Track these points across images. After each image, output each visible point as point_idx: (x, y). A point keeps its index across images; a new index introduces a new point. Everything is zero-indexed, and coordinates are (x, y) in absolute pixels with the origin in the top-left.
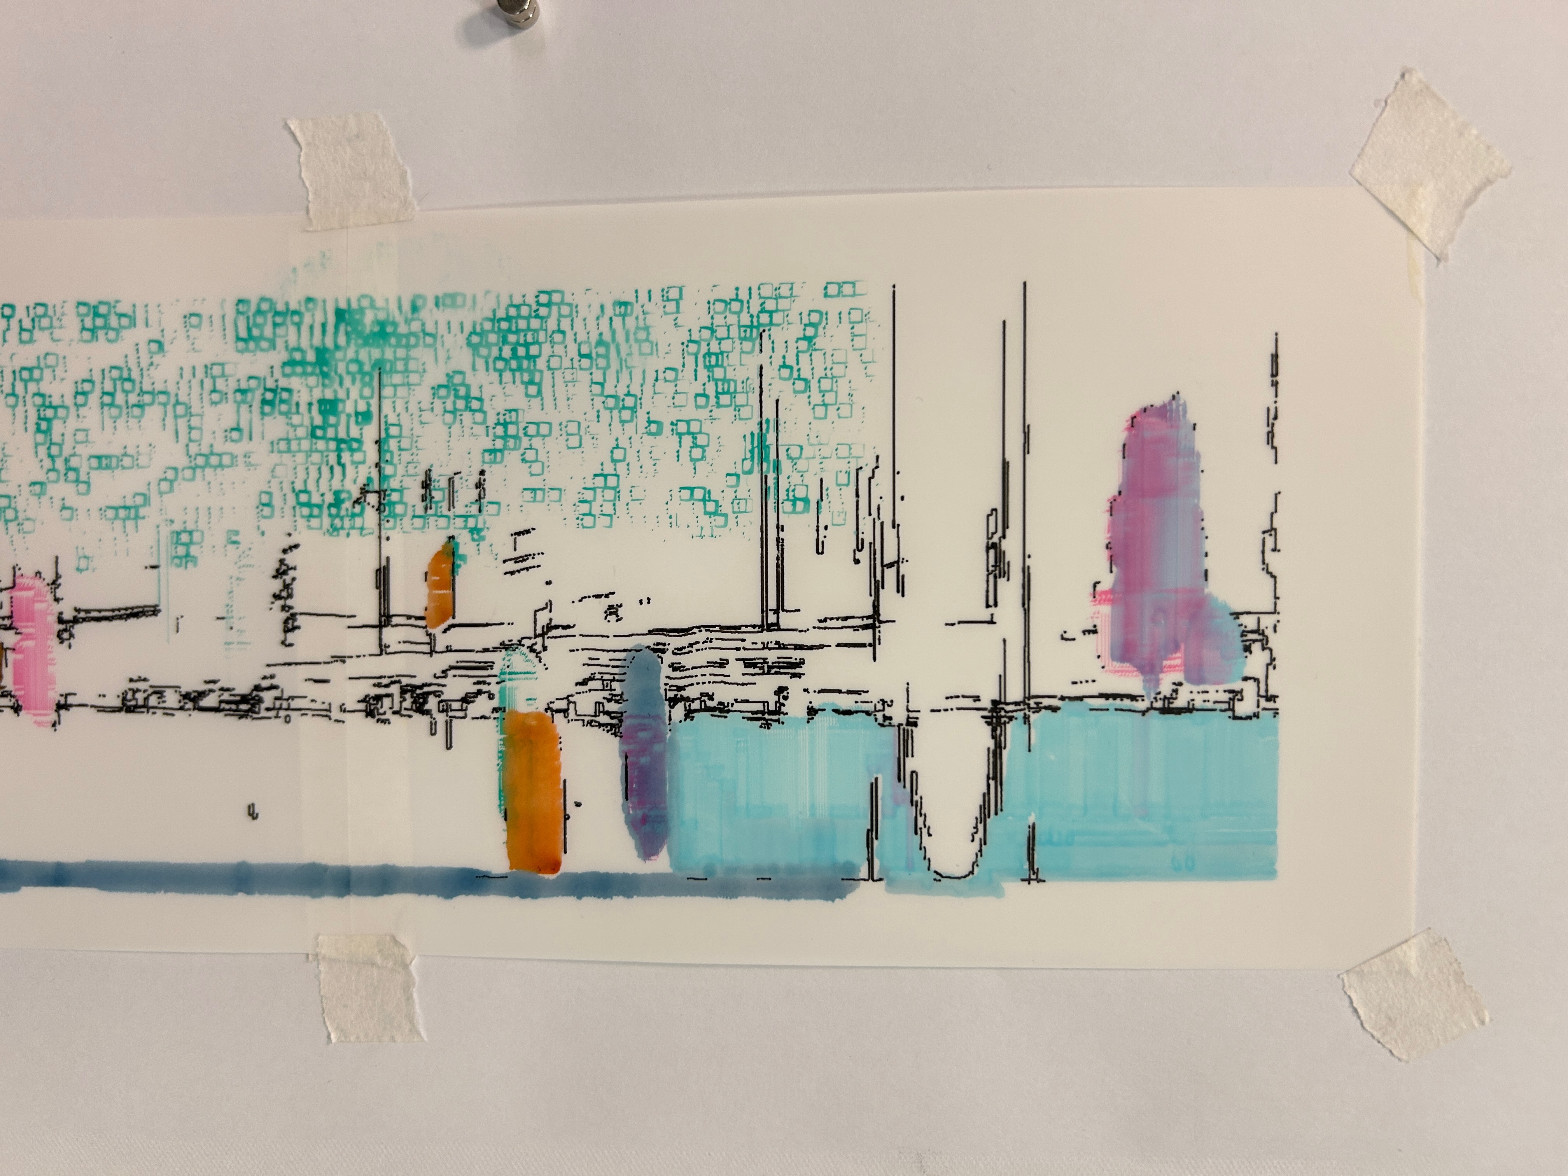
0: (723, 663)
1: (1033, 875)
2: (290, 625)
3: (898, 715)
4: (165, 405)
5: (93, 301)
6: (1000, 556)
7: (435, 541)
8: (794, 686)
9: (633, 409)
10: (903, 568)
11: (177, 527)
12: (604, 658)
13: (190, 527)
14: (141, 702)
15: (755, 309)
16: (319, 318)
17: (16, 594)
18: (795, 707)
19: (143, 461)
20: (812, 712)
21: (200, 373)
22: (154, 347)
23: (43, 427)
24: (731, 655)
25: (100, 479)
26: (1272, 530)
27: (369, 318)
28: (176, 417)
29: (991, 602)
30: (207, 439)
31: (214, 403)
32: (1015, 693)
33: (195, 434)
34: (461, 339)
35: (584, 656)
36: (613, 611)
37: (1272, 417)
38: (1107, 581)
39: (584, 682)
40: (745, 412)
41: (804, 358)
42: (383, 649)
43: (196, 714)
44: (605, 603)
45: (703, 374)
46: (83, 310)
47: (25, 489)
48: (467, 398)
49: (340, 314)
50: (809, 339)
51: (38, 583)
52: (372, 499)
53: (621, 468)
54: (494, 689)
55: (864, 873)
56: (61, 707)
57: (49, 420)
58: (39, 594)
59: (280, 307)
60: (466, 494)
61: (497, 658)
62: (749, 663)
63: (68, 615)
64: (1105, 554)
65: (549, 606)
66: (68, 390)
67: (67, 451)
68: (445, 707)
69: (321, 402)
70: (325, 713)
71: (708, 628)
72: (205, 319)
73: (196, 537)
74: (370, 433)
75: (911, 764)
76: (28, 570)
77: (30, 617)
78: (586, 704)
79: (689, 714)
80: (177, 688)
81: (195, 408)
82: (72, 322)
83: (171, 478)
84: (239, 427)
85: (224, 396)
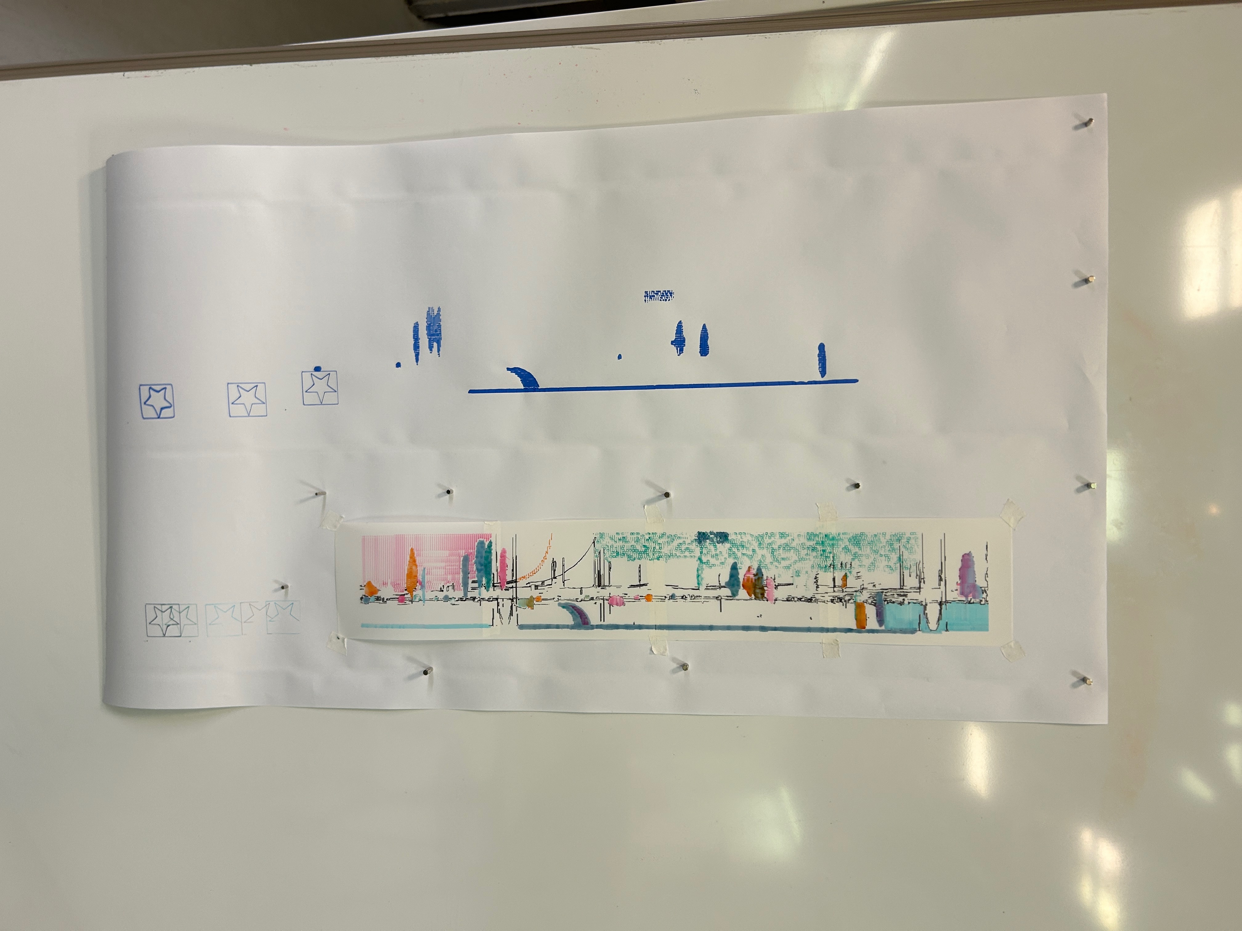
0: (894, 595)
1: (947, 630)
2: (817, 587)
3: (924, 604)
4: (794, 550)
5: (782, 532)
6: (941, 577)
7: (843, 573)
8: (906, 599)
9: (877, 552)
10: (925, 579)
11: (797, 570)
12: (873, 594)
13: (799, 570)
14: (790, 599)
15: (898, 536)
16: (822, 536)
17: (767, 581)
18: (906, 602)
19: (790, 559)
20: (909, 603)
21: (800, 544)
22: (792, 540)
23: (772, 553)
24: (895, 593)
25: (782, 562)
26: (987, 574)
27: (831, 536)
28: (796, 552)
29: (940, 585)
30: (802, 556)
31: (803, 550)
32: (944, 600)
33: (800, 555)
34: (847, 540)
35: (869, 593)
36: (874, 586)
37: (986, 555)
38: (959, 582)
39: (869, 598)
40: (897, 553)
41: (907, 545)
42: (834, 591)
43: (800, 602)
44: (873, 584)
45: (889, 546)
46: (780, 534)
47: (769, 563)
48: (849, 550)
49: (826, 536)
50: (908, 542)
51: (771, 579)
52: (832, 566)
53: (875, 562)
54: (854, 598)
55: (918, 630)
56: (776, 600)
57: (773, 552)
58: (771, 581)
59: (815, 534)
60: (848, 566)
61: (854, 593)
62: (898, 595)
63: (776, 585)
64: (958, 577)
65: (863, 585)
66: (777, 547)
67: (777, 557)
68: (845, 601)
69: (822, 550)
70: (824, 602)
71: (891, 589)
72: (801, 536)
73: (800, 572)
74: (831, 555)
75: (926, 612)
76: (769, 577)
77: (770, 585)
78: (870, 601)
79: (888, 603)
80: (797, 597)
81: (800, 550)
82: (778, 536)
83: (795, 562)
84: (807, 554)
85: (805, 549)
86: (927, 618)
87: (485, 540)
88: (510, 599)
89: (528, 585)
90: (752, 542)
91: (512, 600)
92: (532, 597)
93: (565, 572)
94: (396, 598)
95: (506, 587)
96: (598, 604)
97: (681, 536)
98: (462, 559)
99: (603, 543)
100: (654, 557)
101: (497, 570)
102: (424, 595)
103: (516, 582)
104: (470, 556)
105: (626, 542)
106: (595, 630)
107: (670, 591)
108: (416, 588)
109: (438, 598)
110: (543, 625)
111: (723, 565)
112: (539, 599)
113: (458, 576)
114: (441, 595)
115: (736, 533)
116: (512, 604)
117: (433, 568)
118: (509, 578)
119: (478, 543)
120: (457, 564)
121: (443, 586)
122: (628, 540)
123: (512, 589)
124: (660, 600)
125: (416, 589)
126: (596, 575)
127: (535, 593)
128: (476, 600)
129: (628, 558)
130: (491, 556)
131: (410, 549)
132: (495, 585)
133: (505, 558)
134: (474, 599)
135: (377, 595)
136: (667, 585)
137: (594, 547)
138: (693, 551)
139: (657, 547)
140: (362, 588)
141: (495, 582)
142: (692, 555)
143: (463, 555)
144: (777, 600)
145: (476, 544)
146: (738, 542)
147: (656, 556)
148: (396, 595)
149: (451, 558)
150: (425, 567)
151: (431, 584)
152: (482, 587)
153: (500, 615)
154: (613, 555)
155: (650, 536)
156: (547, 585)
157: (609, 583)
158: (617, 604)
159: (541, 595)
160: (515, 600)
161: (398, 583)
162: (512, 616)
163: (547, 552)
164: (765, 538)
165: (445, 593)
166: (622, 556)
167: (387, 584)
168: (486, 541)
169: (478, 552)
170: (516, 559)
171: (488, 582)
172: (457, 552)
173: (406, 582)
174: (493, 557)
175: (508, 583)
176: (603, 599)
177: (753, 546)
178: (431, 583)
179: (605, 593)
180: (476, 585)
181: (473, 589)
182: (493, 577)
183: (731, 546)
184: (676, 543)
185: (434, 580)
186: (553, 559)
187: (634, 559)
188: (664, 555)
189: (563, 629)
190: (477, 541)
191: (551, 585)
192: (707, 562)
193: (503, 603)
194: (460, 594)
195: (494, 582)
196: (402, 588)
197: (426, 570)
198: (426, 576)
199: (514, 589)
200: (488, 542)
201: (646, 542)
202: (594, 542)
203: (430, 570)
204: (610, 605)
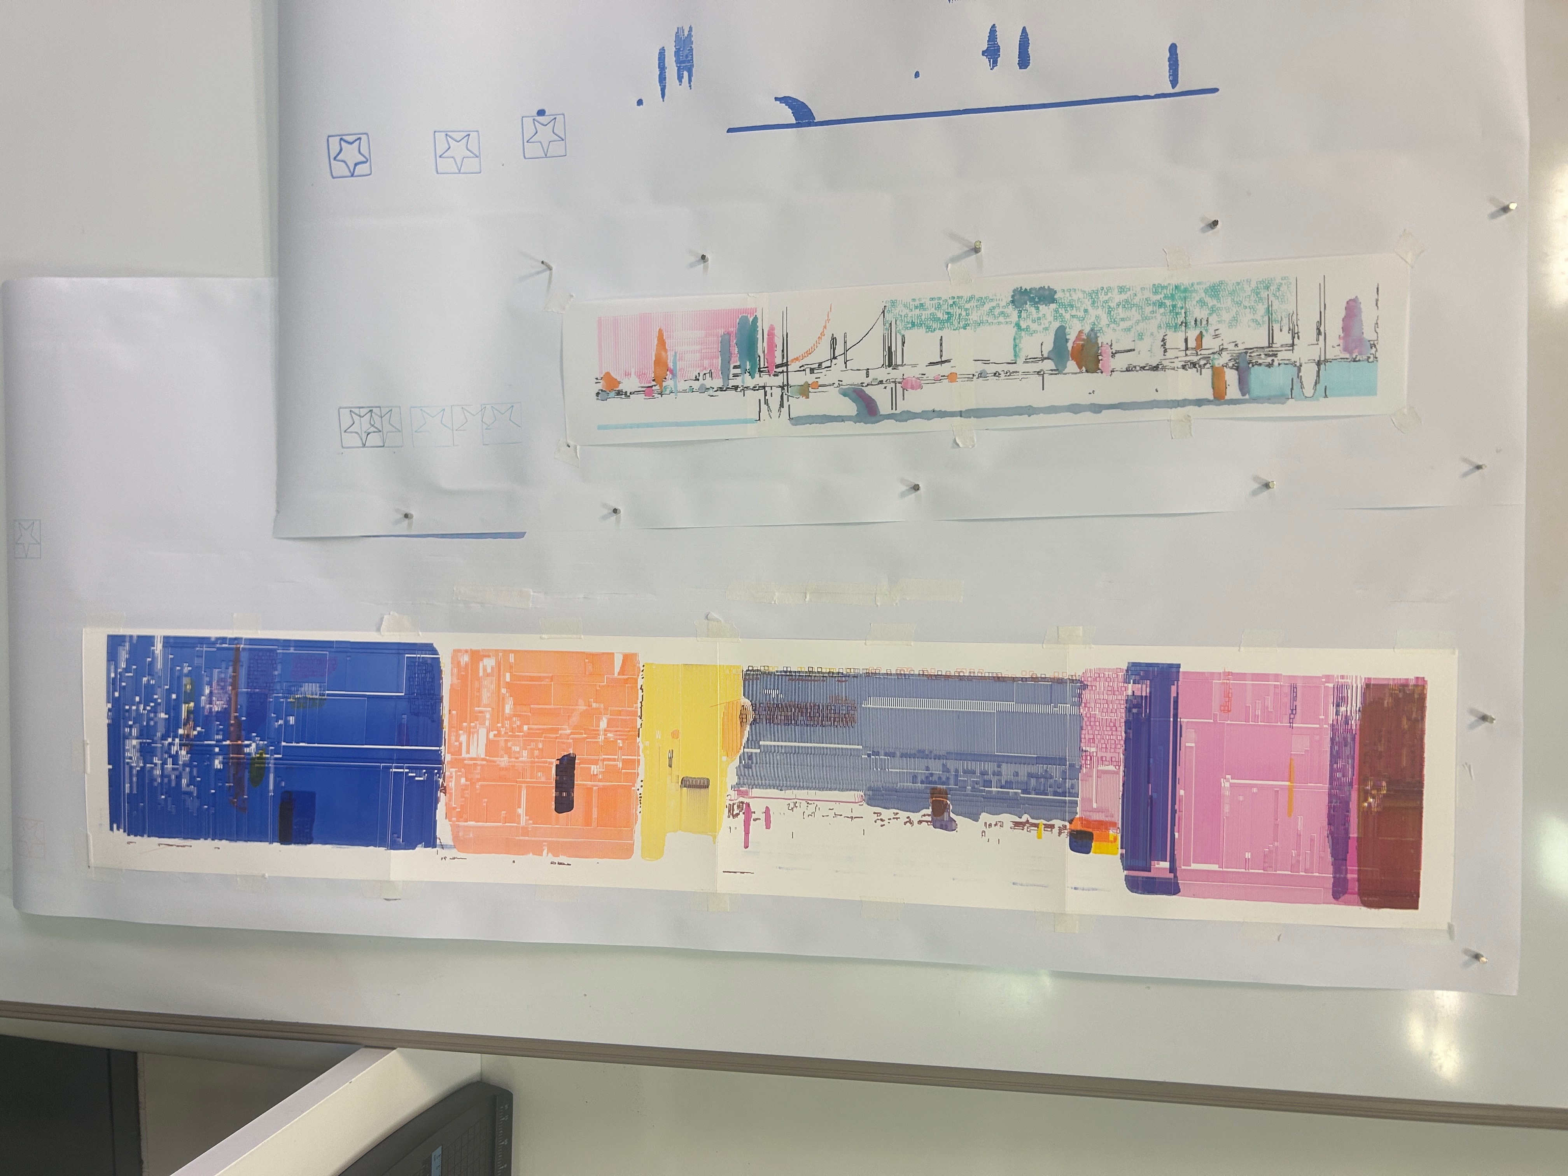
0: (1260, 355)
1: (1326, 396)
2: (1165, 351)
3: (1298, 364)
4: (1136, 307)
5: (1121, 286)
6: (1320, 330)
7: (1197, 332)
8: (1275, 359)
9: (1240, 304)
10: (1299, 334)
11: (1139, 332)
12: (1234, 355)
13: (1142, 332)
14: (1131, 369)
15: (1267, 282)
16: (1171, 288)
17: (1103, 348)
18: (1276, 363)
19: (1131, 319)
20: (1279, 364)
21: (1144, 300)
22: (1134, 295)
23: (1109, 313)
24: (1262, 353)
25: (1121, 323)
26: (1377, 324)
27: (1182, 287)
28: (1139, 309)
29: (1318, 340)
30: (1146, 313)
31: (1148, 306)
32: (1322, 359)
33: (1143, 313)
34: (1203, 291)
35: (1230, 355)
36: (1236, 345)
37: (1377, 300)
38: (1342, 335)
39: (1230, 360)
40: (1265, 303)
41: (1278, 293)
42: (1186, 355)
43: (1144, 371)
44: (1235, 343)
45: (1256, 296)
46: (1119, 288)
47: (1105, 326)
48: (1204, 303)
49: (1176, 286)
50: (1279, 289)
51: (1107, 346)
52: (1184, 324)
53: (1238, 316)
54: (1211, 362)
55: (1290, 397)
56: (1112, 371)
57: (1110, 311)
58: (1108, 348)
59: (1162, 285)
60: (1204, 322)
61: (1212, 356)
62: (1266, 355)
63: (1114, 352)
64: (1341, 330)
65: (1223, 344)
66: (1115, 305)
67: (1114, 317)
68: (1200, 366)
69: (1172, 305)
70: (1174, 369)
71: (1257, 348)
72: (1146, 289)
73: (1144, 334)
74: (1183, 311)
75: (1300, 374)
76: (1105, 343)
77: (1106, 353)
78: (1230, 364)
79: (1253, 366)
80: (1139, 366)
81: (1143, 307)
82: (1116, 290)
83: (1138, 323)
84: (1153, 311)
85: (1150, 304)
86: (1302, 383)
87: (749, 316)
88: (780, 387)
89: (802, 369)
90: (1083, 300)
91: (782, 387)
92: (806, 382)
93: (847, 351)
94: (642, 391)
95: (775, 372)
96: (889, 389)
97: (994, 297)
98: (720, 339)
99: (895, 312)
100: (959, 325)
101: (764, 352)
102: (676, 386)
103: (787, 365)
104: (730, 335)
105: (925, 310)
106: (885, 421)
107: (980, 367)
108: (667, 377)
109: (693, 389)
111: (1047, 331)
112: (816, 385)
113: (717, 361)
114: (696, 385)
115: (1064, 290)
116: (783, 393)
117: (686, 352)
118: (778, 361)
119: (740, 319)
120: (715, 346)
121: (699, 373)
122: (926, 307)
123: (782, 374)
124: (966, 379)
125: (665, 378)
126: (886, 353)
127: (810, 378)
128: (739, 390)
129: (927, 329)
130: (756, 334)
131: (658, 329)
132: (761, 370)
133: (773, 336)
134: (736, 388)
135: (617, 389)
136: (975, 360)
137: (884, 318)
138: (1009, 315)
139: (964, 313)
140: (598, 381)
141: (762, 366)
142: (1008, 320)
143: (722, 334)
144: (1114, 371)
145: (737, 320)
146: (1065, 302)
147: (961, 324)
148: (642, 387)
149: (706, 339)
150: (676, 351)
151: (684, 372)
152: (746, 373)
153: (769, 407)
154: (908, 326)
155: (955, 300)
156: (825, 368)
157: (903, 362)
158: (912, 388)
159: (818, 380)
160: (786, 388)
161: (643, 373)
162: (783, 407)
163: (825, 327)
164: (1099, 294)
165: (701, 382)
166: (919, 328)
167: (630, 375)
168: (751, 317)
169: (741, 330)
170: (787, 337)
171: (753, 366)
172: (714, 331)
173: (653, 371)
174: (760, 336)
175: (778, 366)
176: (895, 381)
177: (1084, 305)
178: (684, 370)
179: (896, 374)
180: (738, 371)
181: (735, 375)
182: (759, 360)
183: (1058, 307)
184: (987, 307)
185: (687, 368)
186: (833, 334)
187: (934, 330)
188: (972, 322)
189: (844, 422)
190: (738, 317)
191: (830, 367)
192: (1027, 329)
193: (771, 391)
194: (718, 382)
195: (760, 366)
196: (649, 379)
197: (678, 355)
198: (678, 362)
199: (785, 374)
200: (752, 318)
201: (949, 308)
202: (883, 312)
203: (683, 355)
204: (903, 390)
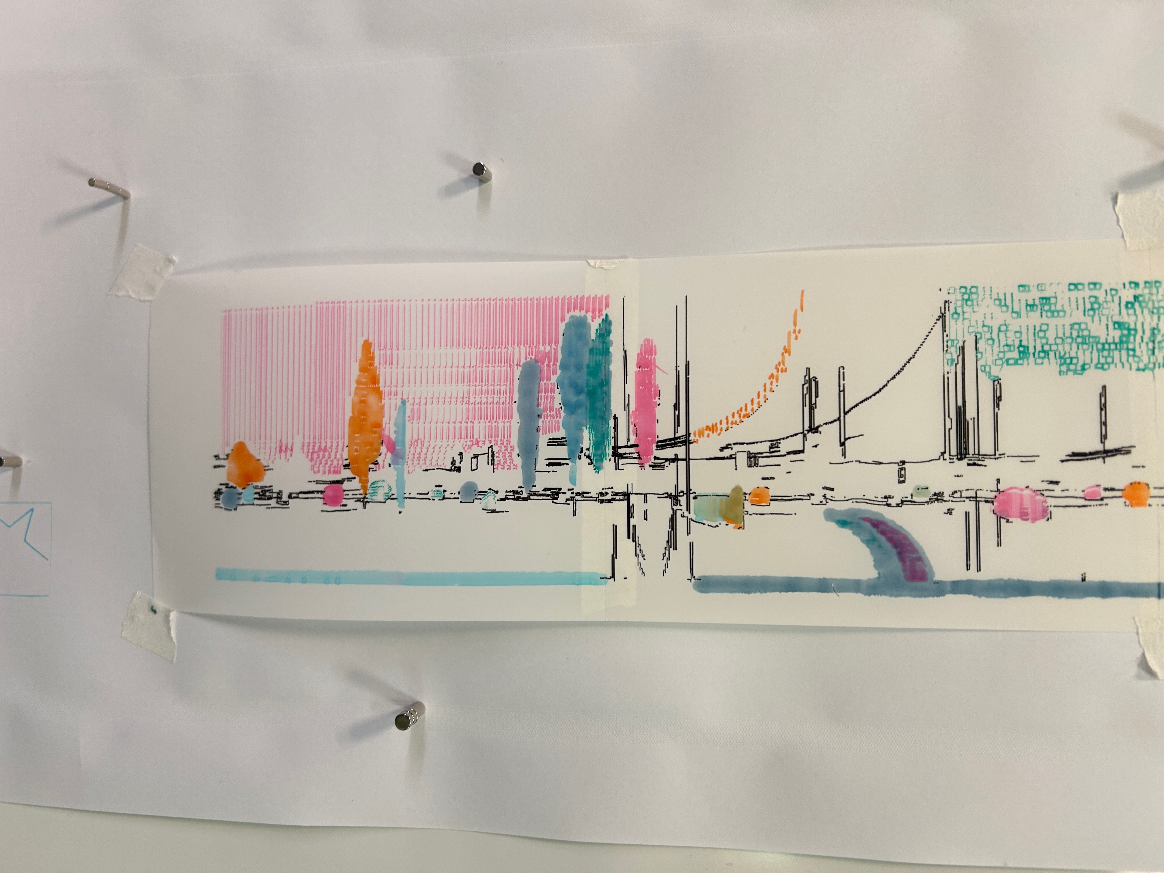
87: (589, 315)
88: (669, 496)
89: (727, 453)
91: (675, 498)
92: (737, 489)
93: (846, 413)
94: (318, 492)
95: (656, 458)
96: (959, 515)
98: (518, 372)
99: (974, 317)
100: (1153, 359)
101: (627, 407)
102: (401, 483)
103: (686, 442)
104: (543, 363)
105: (1054, 313)
106: (949, 597)
108: (380, 460)
109: (445, 491)
110: (775, 578)
112: (763, 497)
113: (508, 424)
114: (454, 483)
116: (674, 513)
117: (429, 400)
118: (665, 431)
119: (568, 326)
120: (503, 388)
121: (461, 454)
122: (1059, 307)
123: (673, 465)
125: (376, 463)
126: (952, 423)
127: (749, 479)
128: (562, 498)
129: (1061, 365)
130: (608, 362)
131: (360, 343)
132: (621, 451)
133: (651, 370)
134: (554, 494)
135: (260, 484)
137: (944, 330)
140: (219, 462)
141: (622, 442)
143: (523, 361)
145: (562, 327)
148: (318, 482)
149: (485, 369)
150: (405, 397)
151: (424, 450)
152: (580, 458)
153: (637, 545)
154: (1008, 355)
155: (1139, 292)
156: (789, 453)
157: (996, 447)
158: (1024, 516)
159: (766, 483)
160: (683, 500)
161: (323, 447)
162: (675, 548)
163: (787, 351)
165: (466, 476)
166: (1039, 361)
167: (292, 450)
168: (593, 318)
169: (569, 351)
170: (687, 373)
171: (599, 444)
172: (504, 351)
173: (346, 444)
174: (616, 367)
175: (663, 445)
176: (976, 497)
178: (423, 444)
179: (979, 478)
180: (561, 452)
181: (554, 463)
182: (616, 428)
185: (433, 437)
186: (808, 370)
187: (1083, 369)
189: (841, 594)
190: (563, 319)
191: (802, 451)
193: (645, 506)
194: (510, 479)
195: (616, 442)
196: (335, 463)
197: (409, 407)
198: (408, 425)
199: (682, 464)
200: (598, 321)
201: (1124, 311)
202: (942, 317)
203: (422, 407)
204: (999, 519)
